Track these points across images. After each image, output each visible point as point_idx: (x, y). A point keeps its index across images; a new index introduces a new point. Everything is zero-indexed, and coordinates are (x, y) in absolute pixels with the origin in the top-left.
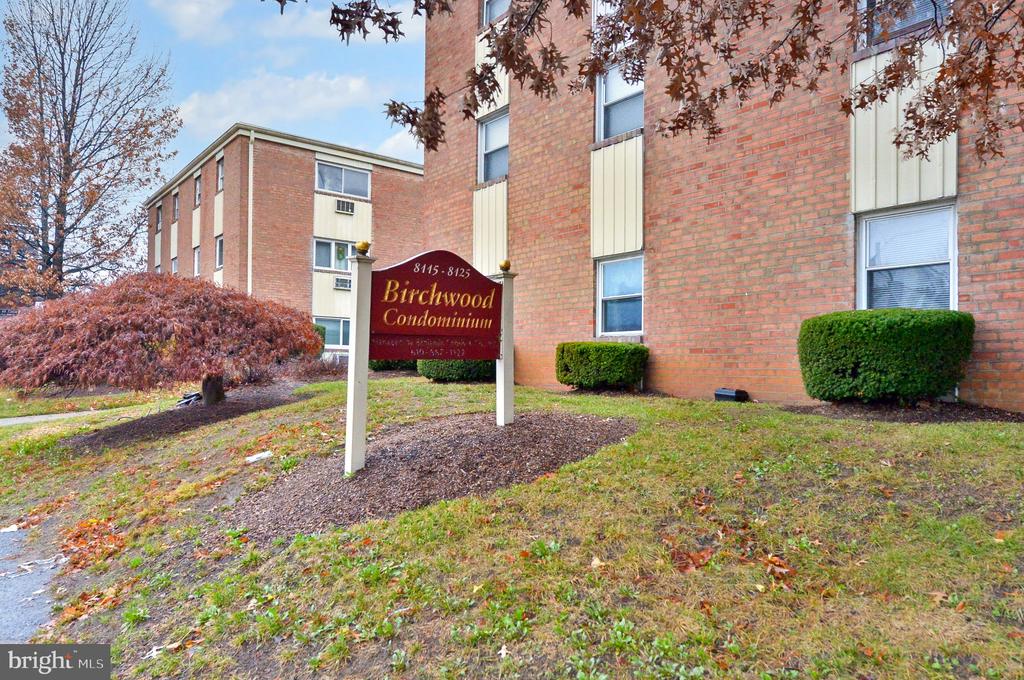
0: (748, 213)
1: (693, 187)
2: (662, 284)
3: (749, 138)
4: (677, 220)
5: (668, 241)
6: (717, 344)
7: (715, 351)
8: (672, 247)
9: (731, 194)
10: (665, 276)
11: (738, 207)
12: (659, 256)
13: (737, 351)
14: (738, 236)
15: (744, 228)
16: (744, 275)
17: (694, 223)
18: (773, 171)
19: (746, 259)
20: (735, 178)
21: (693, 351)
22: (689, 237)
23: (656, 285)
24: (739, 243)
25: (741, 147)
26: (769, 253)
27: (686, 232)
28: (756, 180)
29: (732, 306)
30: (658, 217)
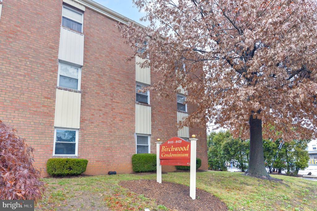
0: (114, 127)
1: (98, 116)
2: (86, 141)
3: (114, 109)
4: (92, 123)
5: (89, 128)
6: (105, 159)
7: (104, 161)
8: (90, 130)
9: (109, 121)
10: (88, 138)
11: (111, 124)
12: (85, 132)
13: (110, 161)
14: (111, 132)
15: (113, 130)
16: (112, 142)
17: (98, 125)
18: (120, 119)
19: (113, 138)
20: (110, 117)
21: (97, 161)
22: (96, 129)
23: (84, 141)
24: (111, 134)
25: (112, 110)
26: (119, 137)
27: (95, 127)
28: (115, 119)
29: (109, 149)
30: (86, 120)
